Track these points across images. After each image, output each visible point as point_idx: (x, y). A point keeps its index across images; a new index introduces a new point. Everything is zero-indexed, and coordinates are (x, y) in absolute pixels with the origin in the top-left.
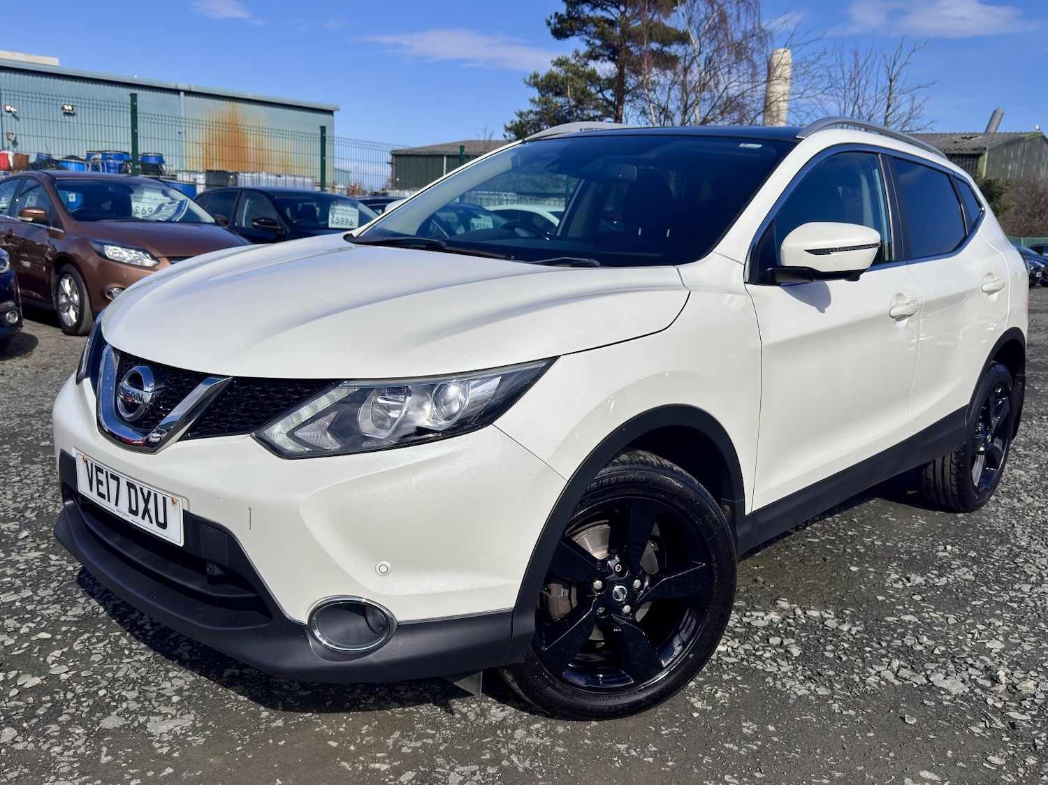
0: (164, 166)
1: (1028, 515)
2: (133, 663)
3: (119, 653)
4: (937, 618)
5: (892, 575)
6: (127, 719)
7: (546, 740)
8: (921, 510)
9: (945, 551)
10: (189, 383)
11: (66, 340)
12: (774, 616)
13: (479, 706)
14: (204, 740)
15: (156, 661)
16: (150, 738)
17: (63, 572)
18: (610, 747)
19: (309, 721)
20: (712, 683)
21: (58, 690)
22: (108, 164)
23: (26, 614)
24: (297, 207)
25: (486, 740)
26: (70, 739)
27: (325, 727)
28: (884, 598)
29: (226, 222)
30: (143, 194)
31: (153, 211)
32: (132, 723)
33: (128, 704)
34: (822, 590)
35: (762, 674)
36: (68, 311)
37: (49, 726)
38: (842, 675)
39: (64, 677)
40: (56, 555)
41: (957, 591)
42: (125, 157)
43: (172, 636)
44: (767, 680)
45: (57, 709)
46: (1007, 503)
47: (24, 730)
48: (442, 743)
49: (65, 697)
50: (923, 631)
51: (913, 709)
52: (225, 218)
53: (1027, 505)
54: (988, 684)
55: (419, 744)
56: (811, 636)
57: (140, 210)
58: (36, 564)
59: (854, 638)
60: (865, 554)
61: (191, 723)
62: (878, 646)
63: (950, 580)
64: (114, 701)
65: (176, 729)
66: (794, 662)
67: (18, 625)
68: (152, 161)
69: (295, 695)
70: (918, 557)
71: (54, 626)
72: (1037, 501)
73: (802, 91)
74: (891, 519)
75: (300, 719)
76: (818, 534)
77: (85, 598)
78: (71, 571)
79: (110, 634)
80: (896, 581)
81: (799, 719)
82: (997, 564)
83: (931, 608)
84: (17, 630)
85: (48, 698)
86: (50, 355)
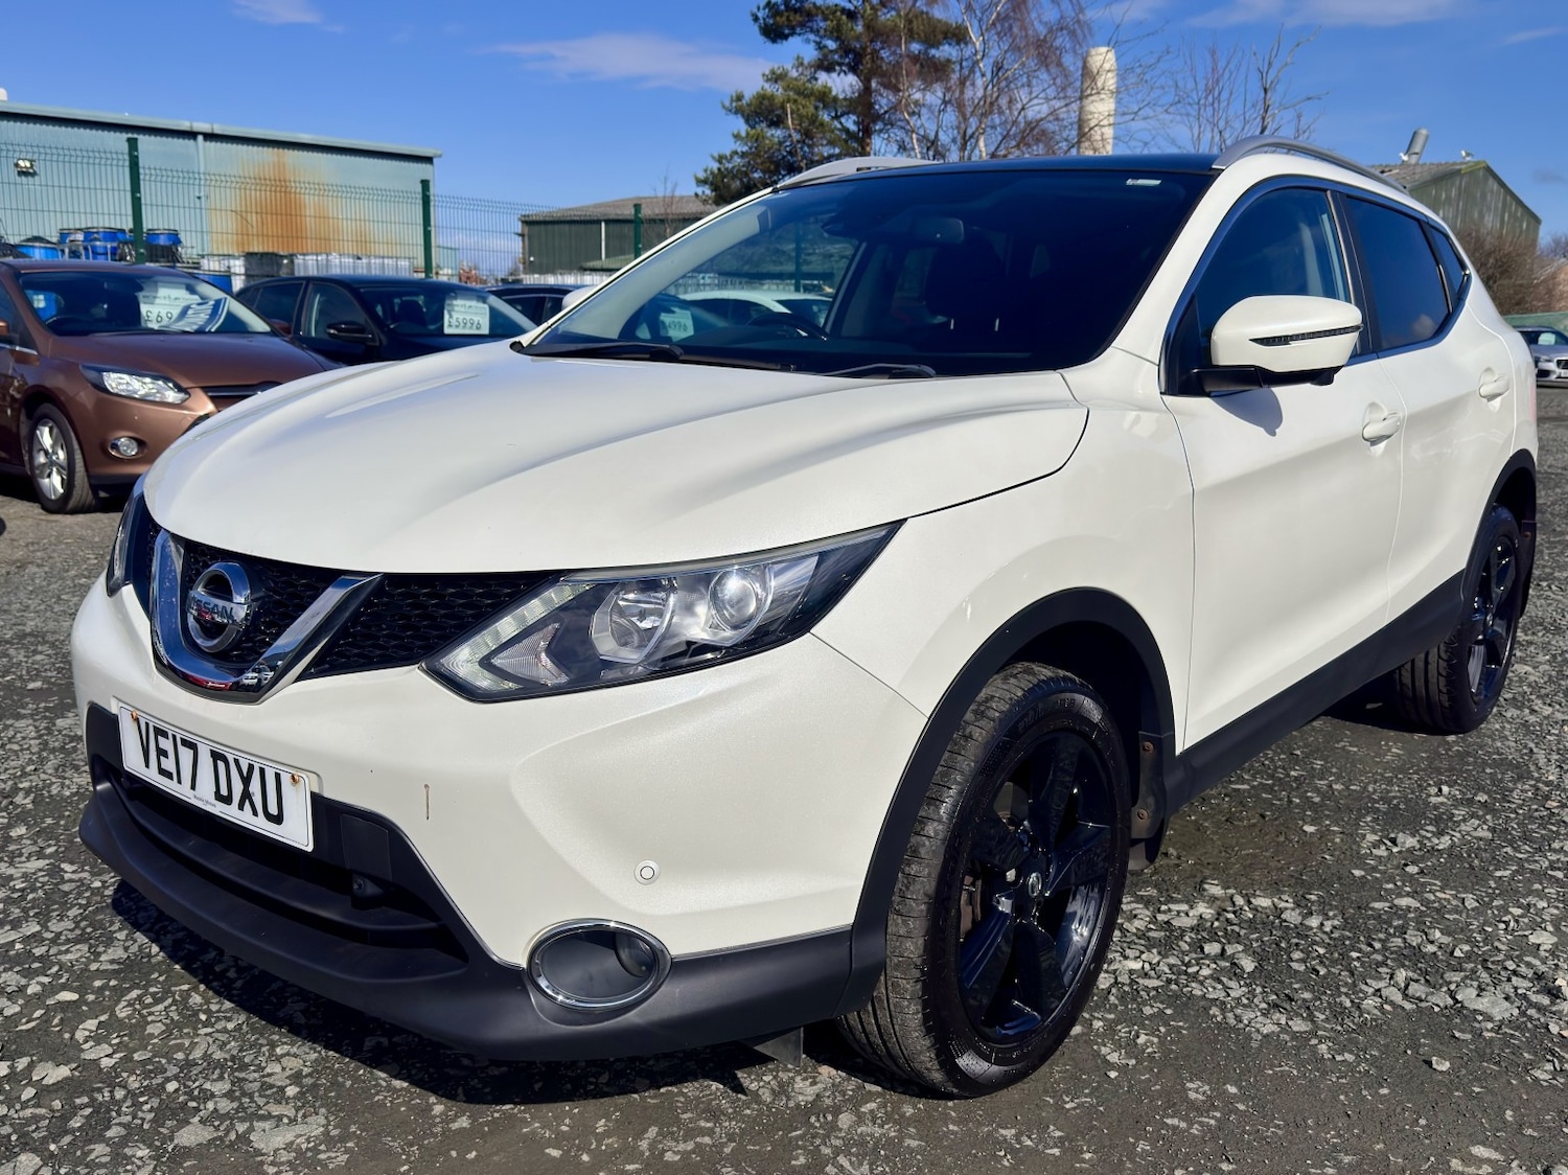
0: (179, 249)
1: (1549, 733)
2: (216, 1035)
3: (190, 1018)
4: (1448, 901)
5: (1368, 836)
6: (217, 1128)
7: (889, 1129)
8: (1392, 733)
9: (1441, 796)
10: (308, 587)
11: (48, 521)
12: (1203, 909)
13: (775, 1077)
14: (347, 1156)
15: (252, 1029)
16: (259, 1159)
17: (86, 890)
18: (990, 1134)
19: (510, 1117)
20: (1131, 1022)
21: (99, 1085)
22: (94, 248)
23: (33, 962)
24: (392, 305)
25: (794, 1134)
26: (129, 1167)
27: (537, 1125)
28: (1363, 873)
29: (288, 331)
30: (157, 291)
31: (175, 316)
32: (226, 1135)
33: (216, 1103)
34: (1267, 864)
35: (1202, 1003)
36: (49, 476)
37: (92, 1147)
38: (1323, 997)
39: (106, 1063)
40: (72, 863)
41: (1469, 856)
42: (120, 236)
43: (274, 986)
44: (1211, 1012)
45: (101, 1118)
46: (1515, 716)
47: (52, 1155)
48: (726, 1143)
49: (112, 1097)
50: (1431, 922)
51: (1441, 1047)
52: (285, 324)
53: (1545, 717)
54: (1546, 1001)
55: (690, 1146)
56: (1266, 939)
57: (153, 317)
58: (41, 879)
59: (1331, 938)
60: (1322, 805)
61: (322, 1129)
62: (1369, 949)
63: (1456, 840)
64: (193, 1100)
65: (298, 1141)
66: (1248, 982)
67: (23, 982)
68: (162, 241)
69: (484, 1075)
70: (1402, 806)
71: (81, 979)
72: (1558, 711)
73: (1136, 109)
74: (1351, 749)
75: (496, 1115)
76: (1246, 777)
77: (126, 932)
78: (98, 888)
79: (173, 989)
80: (1376, 845)
81: (1271, 1072)
82: (1521, 812)
83: (1435, 885)
84: (22, 990)
85: (85, 1100)
86: (27, 546)
